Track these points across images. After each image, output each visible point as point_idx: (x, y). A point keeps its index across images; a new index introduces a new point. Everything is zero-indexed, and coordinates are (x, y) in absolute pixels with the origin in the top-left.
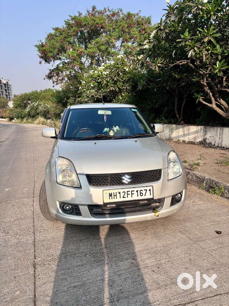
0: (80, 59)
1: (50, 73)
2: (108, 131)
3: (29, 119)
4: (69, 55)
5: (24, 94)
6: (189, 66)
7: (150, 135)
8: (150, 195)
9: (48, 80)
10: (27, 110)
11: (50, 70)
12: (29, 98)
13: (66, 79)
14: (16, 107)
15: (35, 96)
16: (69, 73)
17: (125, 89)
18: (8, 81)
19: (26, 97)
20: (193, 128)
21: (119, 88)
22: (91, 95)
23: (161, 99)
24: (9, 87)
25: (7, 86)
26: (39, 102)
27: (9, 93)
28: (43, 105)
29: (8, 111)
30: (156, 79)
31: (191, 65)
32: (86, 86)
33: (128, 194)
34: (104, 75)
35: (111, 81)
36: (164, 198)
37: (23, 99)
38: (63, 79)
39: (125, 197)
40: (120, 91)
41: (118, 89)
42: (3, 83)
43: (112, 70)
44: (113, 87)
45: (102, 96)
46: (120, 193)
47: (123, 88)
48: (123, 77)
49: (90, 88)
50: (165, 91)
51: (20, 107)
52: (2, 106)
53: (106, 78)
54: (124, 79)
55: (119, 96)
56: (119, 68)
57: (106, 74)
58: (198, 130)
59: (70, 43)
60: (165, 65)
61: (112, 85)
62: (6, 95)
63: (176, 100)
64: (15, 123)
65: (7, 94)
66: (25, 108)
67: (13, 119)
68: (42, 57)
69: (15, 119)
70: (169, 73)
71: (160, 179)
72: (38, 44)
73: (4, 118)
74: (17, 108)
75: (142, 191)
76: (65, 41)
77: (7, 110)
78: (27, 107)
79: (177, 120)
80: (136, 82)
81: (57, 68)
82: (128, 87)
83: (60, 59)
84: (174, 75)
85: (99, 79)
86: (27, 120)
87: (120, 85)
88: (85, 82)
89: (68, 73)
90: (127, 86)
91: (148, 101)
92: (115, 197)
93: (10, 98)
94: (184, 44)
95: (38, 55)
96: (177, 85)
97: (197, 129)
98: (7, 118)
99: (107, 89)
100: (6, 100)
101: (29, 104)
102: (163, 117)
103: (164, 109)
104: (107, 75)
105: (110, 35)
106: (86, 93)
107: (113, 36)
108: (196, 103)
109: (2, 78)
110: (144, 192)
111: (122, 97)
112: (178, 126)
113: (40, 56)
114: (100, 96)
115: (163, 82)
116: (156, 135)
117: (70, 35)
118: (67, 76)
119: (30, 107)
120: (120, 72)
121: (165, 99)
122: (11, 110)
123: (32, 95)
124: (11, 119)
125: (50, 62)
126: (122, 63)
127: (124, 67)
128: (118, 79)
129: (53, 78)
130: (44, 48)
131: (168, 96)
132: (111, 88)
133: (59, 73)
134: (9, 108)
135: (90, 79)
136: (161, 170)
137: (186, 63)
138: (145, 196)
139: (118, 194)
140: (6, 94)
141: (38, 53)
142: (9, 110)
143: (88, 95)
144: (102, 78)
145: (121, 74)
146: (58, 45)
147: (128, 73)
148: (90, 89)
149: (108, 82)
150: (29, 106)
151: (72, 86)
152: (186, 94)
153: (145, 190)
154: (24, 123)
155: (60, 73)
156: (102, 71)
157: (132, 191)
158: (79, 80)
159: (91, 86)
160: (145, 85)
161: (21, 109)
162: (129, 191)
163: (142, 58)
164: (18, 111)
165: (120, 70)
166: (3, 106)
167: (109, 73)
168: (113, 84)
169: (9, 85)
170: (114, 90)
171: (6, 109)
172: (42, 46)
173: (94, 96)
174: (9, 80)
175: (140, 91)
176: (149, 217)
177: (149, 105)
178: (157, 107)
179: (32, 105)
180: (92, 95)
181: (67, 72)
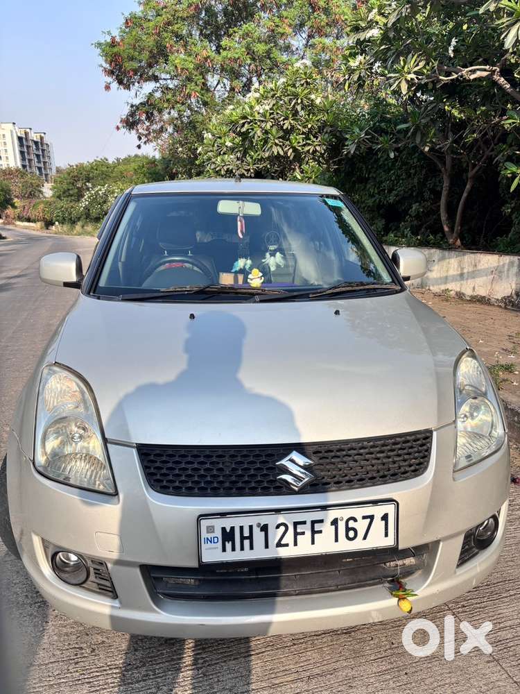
0: (201, 77)
1: (132, 114)
2: (247, 267)
3: (87, 226)
4: (176, 67)
5: (77, 166)
6: (495, 83)
7: (384, 286)
8: (386, 535)
9: (127, 132)
10: (84, 203)
11: (132, 106)
12: (89, 175)
13: (170, 129)
14: (59, 197)
15: (102, 171)
16: (176, 115)
17: (311, 151)
18: (43, 135)
19: (81, 174)
20: (489, 261)
21: (295, 150)
22: (225, 168)
23: (403, 179)
24: (44, 150)
25: (40, 147)
26: (108, 186)
27: (45, 163)
28: (117, 193)
29: (42, 206)
30: (395, 126)
31: (502, 79)
32: (213, 146)
33: (296, 534)
34: (256, 114)
35: (274, 130)
36: (437, 543)
37: (75, 179)
38: (162, 130)
39: (287, 545)
40: (298, 158)
41: (293, 151)
42: (33, 140)
43: (277, 102)
44: (280, 146)
45: (252, 171)
46: (264, 528)
47: (307, 148)
48: (307, 121)
49: (225, 149)
50: (415, 160)
51: (68, 196)
52: (28, 193)
53: (262, 121)
54: (309, 126)
55: (294, 170)
56: (296, 96)
57: (261, 111)
58: (504, 265)
59: (179, 37)
60: (428, 77)
61: (277, 141)
62: (40, 169)
63: (446, 184)
64: (56, 234)
65: (42, 165)
66: (79, 201)
67: (53, 224)
68: (111, 73)
69: (57, 223)
70: (432, 106)
71: (426, 468)
72: (103, 41)
73: (32, 222)
74: (61, 200)
75: (355, 520)
76: (167, 32)
77: (39, 203)
78: (82, 196)
79: (444, 236)
80: (341, 134)
81: (147, 101)
82: (318, 148)
83: (156, 79)
84: (450, 108)
85: (244, 124)
86: (83, 227)
87: (299, 143)
88: (214, 135)
89: (174, 114)
90: (318, 145)
91: (368, 186)
92: (247, 543)
93: (46, 175)
94: (492, 8)
95: (101, 66)
96: (455, 141)
97: (499, 262)
98: (38, 221)
99: (264, 151)
100: (38, 179)
101: (88, 189)
102: (406, 228)
103: (412, 208)
104: (264, 115)
105: (280, 17)
106: (214, 163)
107: (286, 18)
108: (511, 191)
109: (30, 129)
110: (361, 526)
111: (302, 172)
112: (446, 253)
113: (105, 68)
114: (248, 170)
115: (414, 134)
116: (403, 289)
117: (180, 15)
118: (171, 121)
119: (89, 197)
120: (299, 108)
121: (416, 180)
122: (49, 204)
123: (96, 170)
124: (49, 224)
125: (131, 86)
126: (307, 82)
127: (310, 93)
128: (293, 127)
129: (139, 126)
130: (115, 50)
131: (424, 172)
132: (275, 150)
133: (152, 114)
134: (45, 197)
135: (225, 129)
136: (431, 432)
137: (485, 74)
138: (365, 538)
139: (256, 531)
140: (39, 165)
141: (101, 61)
142: (43, 202)
143: (217, 169)
144: (251, 121)
145: (302, 113)
146: (150, 42)
147: (320, 110)
148: (224, 154)
149: (266, 132)
150: (87, 195)
151: (182, 146)
152: (474, 166)
153: (364, 518)
154: (76, 235)
155: (156, 113)
156: (253, 104)
157: (313, 523)
158: (198, 130)
159: (226, 146)
160: (363, 140)
161: (71, 202)
162: (304, 523)
163: (361, 63)
164: (63, 207)
165: (299, 101)
166: (30, 192)
167: (271, 109)
168: (279, 138)
169: (47, 144)
170: (282, 153)
171: (38, 200)
172: (113, 44)
173: (232, 170)
174: (45, 134)
175: (351, 160)
176: (374, 614)
177: (373, 196)
178: (391, 201)
179: (93, 192)
180: (228, 169)
181: (172, 112)
